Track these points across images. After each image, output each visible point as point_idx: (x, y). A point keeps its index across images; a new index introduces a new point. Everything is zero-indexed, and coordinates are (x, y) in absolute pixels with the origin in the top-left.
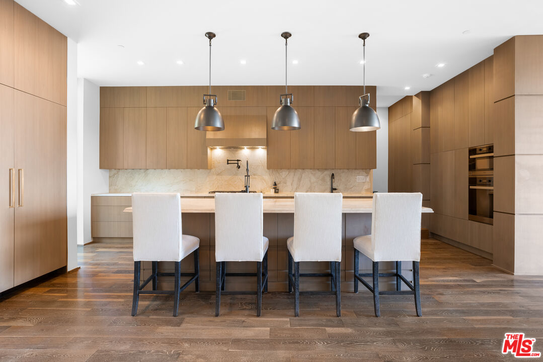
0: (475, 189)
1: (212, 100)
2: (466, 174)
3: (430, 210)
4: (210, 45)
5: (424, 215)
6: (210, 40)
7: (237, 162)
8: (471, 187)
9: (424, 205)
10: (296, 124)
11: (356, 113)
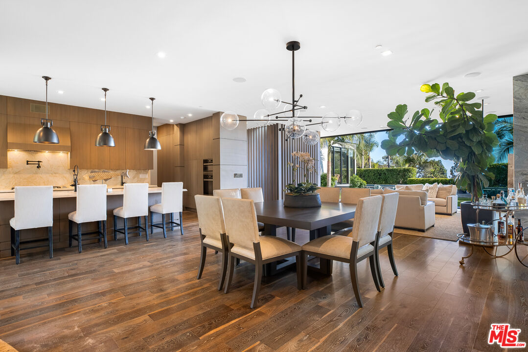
0: (208, 181)
1: (49, 123)
2: (202, 173)
3: (186, 190)
4: (47, 85)
5: (184, 192)
6: (47, 82)
7: (38, 163)
8: (205, 180)
9: (184, 188)
10: (112, 144)
11: (148, 140)
